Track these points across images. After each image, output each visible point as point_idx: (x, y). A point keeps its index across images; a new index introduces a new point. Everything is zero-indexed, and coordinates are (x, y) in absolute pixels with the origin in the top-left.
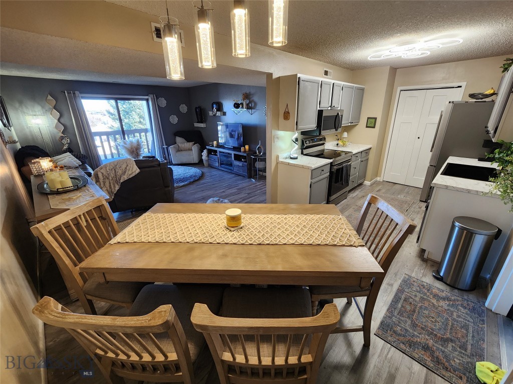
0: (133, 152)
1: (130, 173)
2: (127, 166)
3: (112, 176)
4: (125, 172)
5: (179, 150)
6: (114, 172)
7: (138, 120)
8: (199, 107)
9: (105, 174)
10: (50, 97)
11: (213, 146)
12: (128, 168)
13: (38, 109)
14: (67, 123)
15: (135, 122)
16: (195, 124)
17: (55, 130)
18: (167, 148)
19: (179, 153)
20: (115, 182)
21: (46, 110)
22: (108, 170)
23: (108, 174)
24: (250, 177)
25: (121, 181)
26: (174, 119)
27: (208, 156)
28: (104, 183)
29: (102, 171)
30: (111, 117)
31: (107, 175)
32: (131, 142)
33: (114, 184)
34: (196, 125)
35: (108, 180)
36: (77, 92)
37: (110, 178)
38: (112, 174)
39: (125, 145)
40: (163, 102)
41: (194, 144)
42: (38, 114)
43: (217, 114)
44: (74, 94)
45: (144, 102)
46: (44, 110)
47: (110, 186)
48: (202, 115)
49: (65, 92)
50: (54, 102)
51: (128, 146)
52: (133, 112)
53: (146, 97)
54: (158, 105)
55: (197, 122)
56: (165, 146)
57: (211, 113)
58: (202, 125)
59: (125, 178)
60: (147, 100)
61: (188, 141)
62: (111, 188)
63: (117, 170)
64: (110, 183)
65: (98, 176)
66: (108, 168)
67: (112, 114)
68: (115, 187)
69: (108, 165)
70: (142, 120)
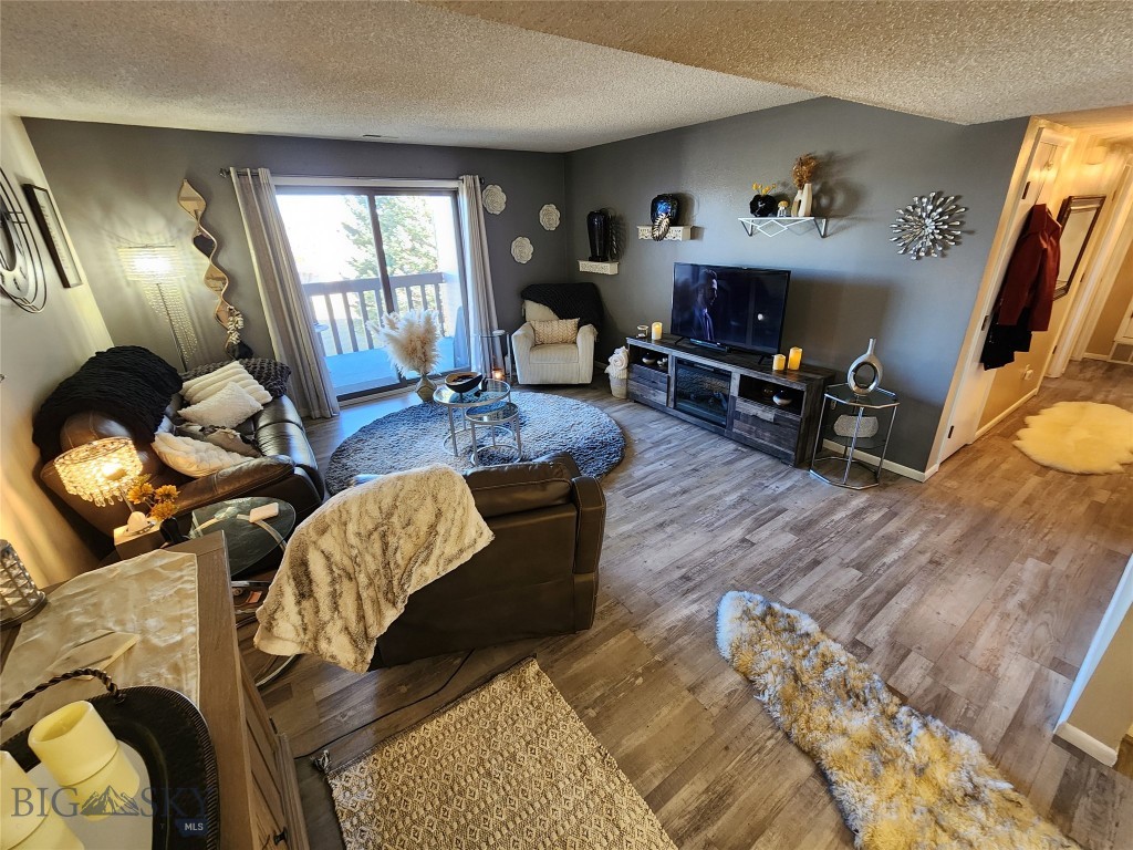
0: (414, 350)
1: (450, 550)
2: (439, 514)
3: (372, 567)
4: (429, 547)
5: (537, 344)
6: (377, 547)
7: (409, 245)
8: (603, 213)
9: (337, 557)
10: (188, 190)
11: (648, 338)
12: (441, 529)
13: (156, 227)
14: (237, 268)
15: (402, 251)
16: (581, 263)
17: (205, 290)
18: (502, 338)
19: (538, 354)
20: (380, 595)
21: (180, 231)
22: (353, 540)
23: (353, 560)
24: (802, 462)
25: (410, 591)
26: (523, 250)
27: (629, 367)
28: (335, 597)
29: (327, 542)
30: (351, 237)
31: (347, 562)
32: (410, 324)
33: (376, 603)
34: (586, 266)
35: (353, 584)
36: (263, 173)
37: (362, 579)
38: (368, 558)
39: (393, 333)
40: (497, 199)
41: (579, 326)
42: (156, 242)
43: (670, 236)
44: (255, 176)
45: (447, 200)
46: (174, 230)
47: (360, 607)
48: (607, 237)
49: (229, 173)
50: (199, 205)
51: (400, 333)
52: (399, 227)
53: (452, 184)
54: (485, 209)
55: (591, 260)
56: (497, 333)
57: (645, 232)
58: (607, 268)
59: (427, 573)
60: (455, 193)
61: (563, 314)
62: (361, 618)
63: (392, 540)
64: (359, 597)
65: (307, 574)
66: (352, 528)
67: (354, 232)
68: (379, 612)
69: (354, 510)
70: (417, 246)
